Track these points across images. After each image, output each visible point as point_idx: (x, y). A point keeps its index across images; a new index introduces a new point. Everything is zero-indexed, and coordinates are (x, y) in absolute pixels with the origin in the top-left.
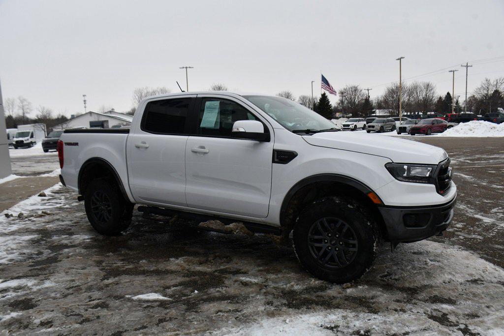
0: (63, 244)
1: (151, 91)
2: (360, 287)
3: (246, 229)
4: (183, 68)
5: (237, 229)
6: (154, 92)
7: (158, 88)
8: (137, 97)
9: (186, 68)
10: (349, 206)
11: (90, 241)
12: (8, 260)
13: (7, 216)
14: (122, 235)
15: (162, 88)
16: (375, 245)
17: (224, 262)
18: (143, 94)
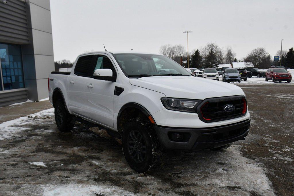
0: (38, 134)
1: (171, 47)
2: (148, 177)
3: (107, 134)
4: (186, 32)
5: (102, 133)
6: (173, 48)
7: (176, 45)
8: (162, 51)
9: (188, 32)
10: (142, 124)
11: (50, 134)
12: (4, 139)
13: (29, 117)
14: (71, 131)
15: (179, 45)
16: (153, 150)
17: (97, 152)
18: (166, 49)
